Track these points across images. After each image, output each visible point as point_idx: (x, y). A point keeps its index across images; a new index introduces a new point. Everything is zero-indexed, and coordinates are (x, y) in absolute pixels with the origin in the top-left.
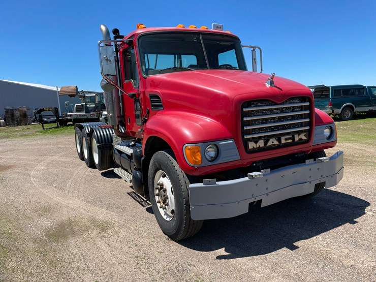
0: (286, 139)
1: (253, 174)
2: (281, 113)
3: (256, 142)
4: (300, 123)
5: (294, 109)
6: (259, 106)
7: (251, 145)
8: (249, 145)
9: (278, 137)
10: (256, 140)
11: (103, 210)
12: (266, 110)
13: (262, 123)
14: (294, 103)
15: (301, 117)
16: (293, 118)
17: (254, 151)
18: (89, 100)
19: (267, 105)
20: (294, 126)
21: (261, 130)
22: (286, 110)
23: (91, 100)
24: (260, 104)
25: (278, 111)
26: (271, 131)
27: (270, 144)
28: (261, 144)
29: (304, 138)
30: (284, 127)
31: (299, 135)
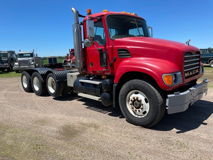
0: (194, 72)
1: (191, 89)
8: (185, 75)
11: (82, 118)
15: (197, 61)
17: (186, 78)
18: (3, 56)
23: (4, 55)
27: (190, 74)
31: (197, 70)
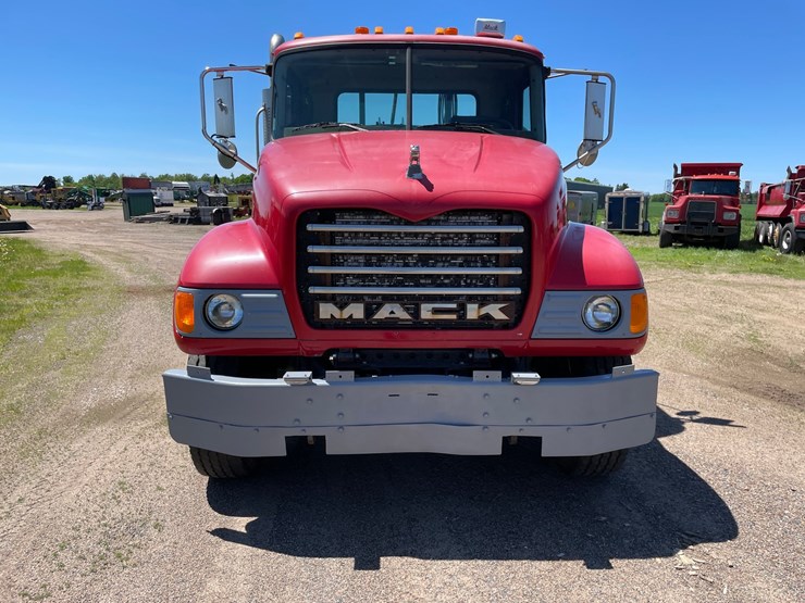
0: (436, 311)
2: (427, 245)
3: (342, 307)
4: (494, 275)
5: (472, 240)
6: (359, 223)
7: (326, 311)
8: (321, 309)
9: (412, 304)
10: (342, 302)
12: (380, 234)
13: (368, 264)
14: (474, 224)
15: (498, 261)
16: (468, 261)
17: (334, 324)
19: (383, 223)
20: (470, 281)
21: (364, 280)
22: (442, 239)
24: (361, 218)
25: (420, 240)
26: (395, 286)
27: (383, 313)
28: (357, 311)
29: (499, 315)
30: (435, 281)
31: (482, 305)
